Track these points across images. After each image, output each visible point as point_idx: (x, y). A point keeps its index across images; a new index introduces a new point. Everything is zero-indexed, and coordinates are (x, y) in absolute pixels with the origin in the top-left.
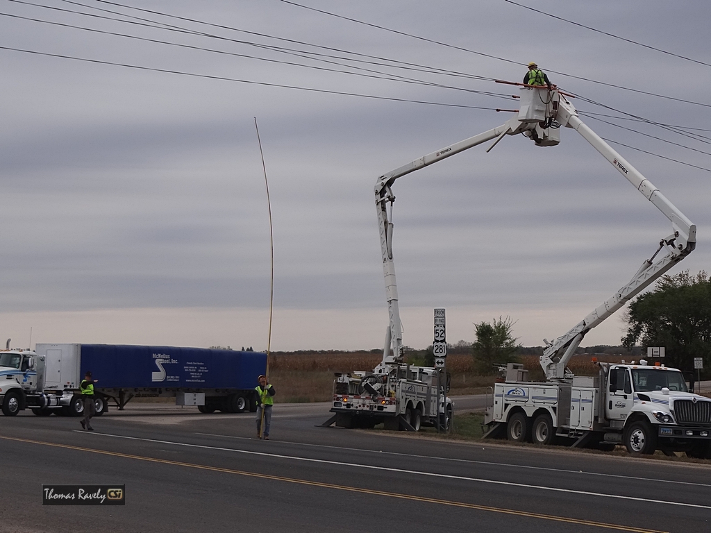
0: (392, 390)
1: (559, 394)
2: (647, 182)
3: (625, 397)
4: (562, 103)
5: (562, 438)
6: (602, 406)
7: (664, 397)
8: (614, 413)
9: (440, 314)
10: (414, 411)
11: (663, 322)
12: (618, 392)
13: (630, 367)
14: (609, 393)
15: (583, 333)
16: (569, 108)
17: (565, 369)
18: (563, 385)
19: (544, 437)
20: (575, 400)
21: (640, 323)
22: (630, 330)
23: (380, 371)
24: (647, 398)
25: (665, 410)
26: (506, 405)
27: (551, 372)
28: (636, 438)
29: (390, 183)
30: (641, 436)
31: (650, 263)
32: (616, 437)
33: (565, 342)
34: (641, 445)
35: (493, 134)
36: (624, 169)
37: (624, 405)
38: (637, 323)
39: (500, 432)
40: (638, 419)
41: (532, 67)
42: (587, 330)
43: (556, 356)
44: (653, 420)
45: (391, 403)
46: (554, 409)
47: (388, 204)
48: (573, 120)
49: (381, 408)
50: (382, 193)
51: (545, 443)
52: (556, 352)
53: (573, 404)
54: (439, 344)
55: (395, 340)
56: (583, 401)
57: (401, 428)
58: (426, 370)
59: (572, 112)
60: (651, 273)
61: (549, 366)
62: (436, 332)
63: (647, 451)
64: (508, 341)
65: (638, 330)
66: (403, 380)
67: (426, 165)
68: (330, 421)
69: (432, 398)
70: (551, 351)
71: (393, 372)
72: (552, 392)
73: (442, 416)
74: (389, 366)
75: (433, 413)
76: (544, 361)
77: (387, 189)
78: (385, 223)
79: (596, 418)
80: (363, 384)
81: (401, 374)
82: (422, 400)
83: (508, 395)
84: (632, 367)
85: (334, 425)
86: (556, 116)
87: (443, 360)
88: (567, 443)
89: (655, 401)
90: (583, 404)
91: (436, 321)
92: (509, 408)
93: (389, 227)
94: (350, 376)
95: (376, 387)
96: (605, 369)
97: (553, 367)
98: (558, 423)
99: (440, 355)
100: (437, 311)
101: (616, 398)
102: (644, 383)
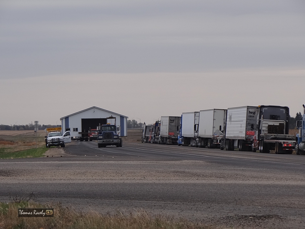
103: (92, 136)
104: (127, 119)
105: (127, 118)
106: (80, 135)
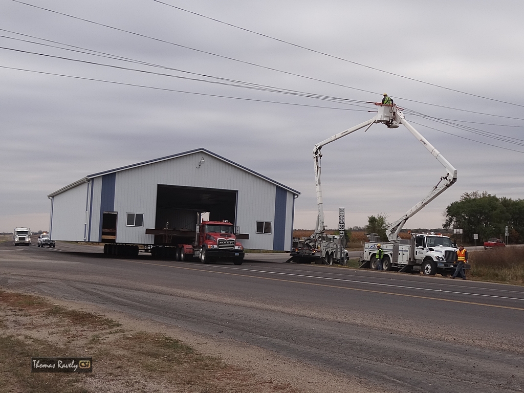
0: (319, 246)
1: (393, 248)
2: (435, 150)
3: (423, 249)
4: (398, 113)
5: (394, 268)
6: (413, 253)
7: (440, 249)
8: (417, 257)
9: (342, 210)
10: (329, 256)
11: (463, 217)
12: (419, 247)
13: (425, 235)
14: (416, 247)
15: (406, 220)
16: (400, 115)
17: (398, 236)
18: (396, 244)
19: (387, 267)
20: (400, 251)
21: (452, 217)
22: (447, 220)
23: (314, 237)
24: (433, 250)
25: (441, 255)
26: (370, 253)
27: (391, 238)
28: (427, 268)
29: (320, 148)
30: (430, 267)
31: (436, 187)
32: (419, 267)
33: (397, 224)
34: (429, 271)
35: (368, 123)
36: (425, 144)
37: (422, 253)
38: (450, 217)
39: (367, 265)
40: (428, 259)
41: (385, 96)
42: (407, 219)
43: (393, 230)
44: (435, 260)
45: (318, 252)
46: (391, 254)
47: (319, 158)
48: (403, 120)
49: (313, 254)
50: (316, 153)
51: (387, 270)
52: (393, 228)
53: (399, 252)
54: (341, 224)
55: (321, 222)
56: (404, 251)
57: (323, 263)
58: (336, 237)
59: (402, 117)
60: (437, 192)
61: (390, 235)
62: (340, 219)
63: (432, 274)
64: (384, 225)
65: (451, 220)
66: (324, 241)
67: (337, 139)
68: (290, 260)
69: (338, 250)
70: (391, 228)
71: (319, 237)
72: (391, 247)
73: (342, 259)
74: (318, 235)
75: (339, 257)
76: (388, 233)
77: (318, 151)
78: (318, 167)
79: (410, 259)
80: (305, 243)
81: (324, 239)
82: (333, 251)
83: (371, 248)
84: (426, 235)
85: (292, 262)
86: (394, 119)
87: (343, 232)
88: (396, 270)
89: (436, 251)
90: (404, 252)
91: (340, 214)
92: (371, 254)
93: (319, 169)
94: (299, 239)
95: (311, 244)
96: (414, 236)
97: (392, 235)
98: (393, 261)
99: (342, 230)
100: (340, 209)
101: (418, 249)
102: (432, 243)
103: (216, 247)
104: (294, 198)
105: (294, 195)
106: (150, 240)
